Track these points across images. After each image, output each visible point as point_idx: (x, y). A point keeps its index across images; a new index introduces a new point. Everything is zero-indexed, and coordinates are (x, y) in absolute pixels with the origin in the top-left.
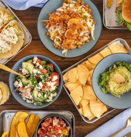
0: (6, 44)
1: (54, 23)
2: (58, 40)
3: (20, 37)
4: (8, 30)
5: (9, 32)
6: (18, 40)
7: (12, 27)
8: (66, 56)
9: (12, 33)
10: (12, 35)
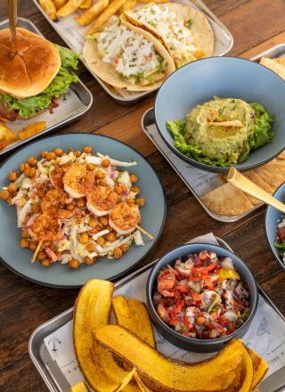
0: (118, 51)
1: (53, 230)
2: (103, 240)
3: (133, 81)
4: (151, 55)
5: (146, 58)
6: (126, 77)
7: (158, 64)
8: (153, 237)
9: (143, 65)
10: (138, 62)
